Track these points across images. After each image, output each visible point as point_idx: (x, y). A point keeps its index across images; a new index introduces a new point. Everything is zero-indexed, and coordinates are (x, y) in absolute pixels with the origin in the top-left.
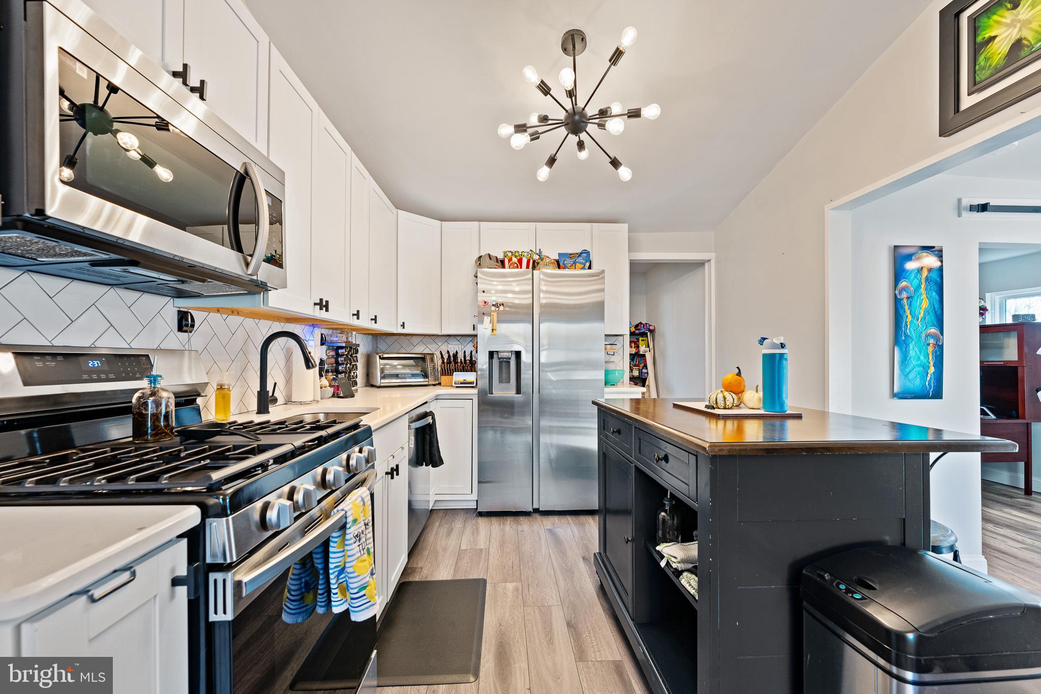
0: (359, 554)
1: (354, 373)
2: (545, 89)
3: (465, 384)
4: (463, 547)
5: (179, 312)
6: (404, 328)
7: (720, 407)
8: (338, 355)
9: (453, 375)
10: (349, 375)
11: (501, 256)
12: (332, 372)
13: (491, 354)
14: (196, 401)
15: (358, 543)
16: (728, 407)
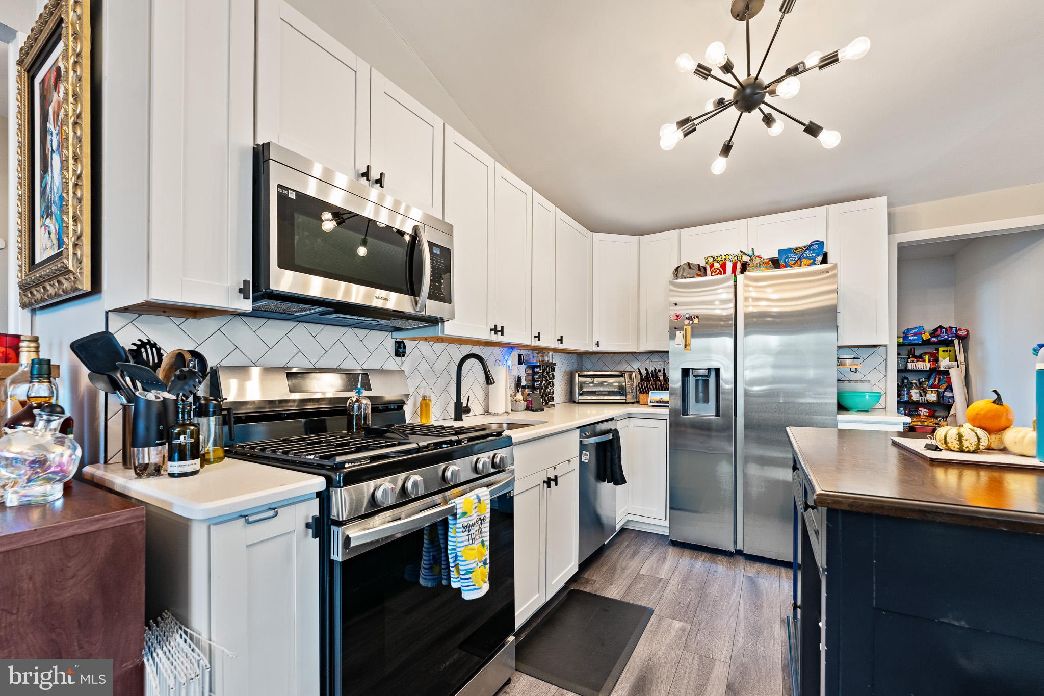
0: (468, 543)
1: (550, 389)
2: (703, 71)
3: (661, 404)
4: (642, 572)
5: (396, 342)
6: (598, 346)
7: (952, 448)
8: (534, 373)
9: (649, 394)
10: (545, 391)
11: (702, 264)
12: (528, 387)
13: (686, 372)
14: (402, 408)
15: (467, 533)
16: (967, 449)
